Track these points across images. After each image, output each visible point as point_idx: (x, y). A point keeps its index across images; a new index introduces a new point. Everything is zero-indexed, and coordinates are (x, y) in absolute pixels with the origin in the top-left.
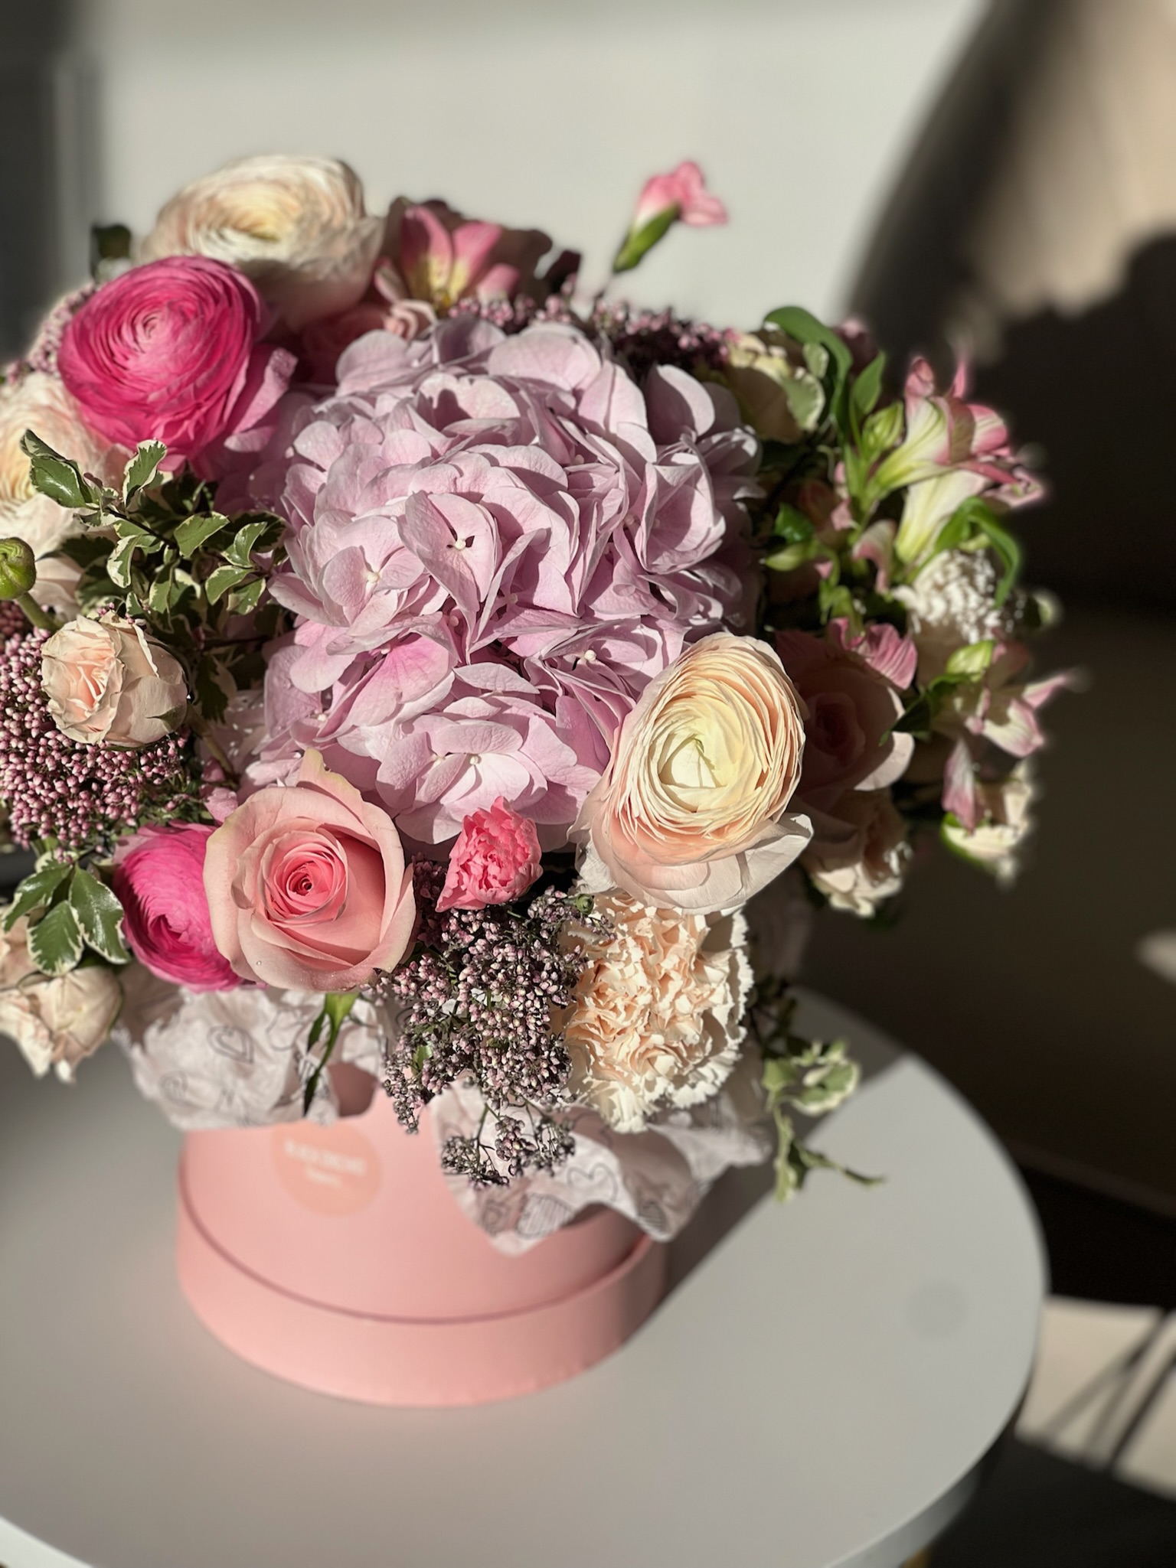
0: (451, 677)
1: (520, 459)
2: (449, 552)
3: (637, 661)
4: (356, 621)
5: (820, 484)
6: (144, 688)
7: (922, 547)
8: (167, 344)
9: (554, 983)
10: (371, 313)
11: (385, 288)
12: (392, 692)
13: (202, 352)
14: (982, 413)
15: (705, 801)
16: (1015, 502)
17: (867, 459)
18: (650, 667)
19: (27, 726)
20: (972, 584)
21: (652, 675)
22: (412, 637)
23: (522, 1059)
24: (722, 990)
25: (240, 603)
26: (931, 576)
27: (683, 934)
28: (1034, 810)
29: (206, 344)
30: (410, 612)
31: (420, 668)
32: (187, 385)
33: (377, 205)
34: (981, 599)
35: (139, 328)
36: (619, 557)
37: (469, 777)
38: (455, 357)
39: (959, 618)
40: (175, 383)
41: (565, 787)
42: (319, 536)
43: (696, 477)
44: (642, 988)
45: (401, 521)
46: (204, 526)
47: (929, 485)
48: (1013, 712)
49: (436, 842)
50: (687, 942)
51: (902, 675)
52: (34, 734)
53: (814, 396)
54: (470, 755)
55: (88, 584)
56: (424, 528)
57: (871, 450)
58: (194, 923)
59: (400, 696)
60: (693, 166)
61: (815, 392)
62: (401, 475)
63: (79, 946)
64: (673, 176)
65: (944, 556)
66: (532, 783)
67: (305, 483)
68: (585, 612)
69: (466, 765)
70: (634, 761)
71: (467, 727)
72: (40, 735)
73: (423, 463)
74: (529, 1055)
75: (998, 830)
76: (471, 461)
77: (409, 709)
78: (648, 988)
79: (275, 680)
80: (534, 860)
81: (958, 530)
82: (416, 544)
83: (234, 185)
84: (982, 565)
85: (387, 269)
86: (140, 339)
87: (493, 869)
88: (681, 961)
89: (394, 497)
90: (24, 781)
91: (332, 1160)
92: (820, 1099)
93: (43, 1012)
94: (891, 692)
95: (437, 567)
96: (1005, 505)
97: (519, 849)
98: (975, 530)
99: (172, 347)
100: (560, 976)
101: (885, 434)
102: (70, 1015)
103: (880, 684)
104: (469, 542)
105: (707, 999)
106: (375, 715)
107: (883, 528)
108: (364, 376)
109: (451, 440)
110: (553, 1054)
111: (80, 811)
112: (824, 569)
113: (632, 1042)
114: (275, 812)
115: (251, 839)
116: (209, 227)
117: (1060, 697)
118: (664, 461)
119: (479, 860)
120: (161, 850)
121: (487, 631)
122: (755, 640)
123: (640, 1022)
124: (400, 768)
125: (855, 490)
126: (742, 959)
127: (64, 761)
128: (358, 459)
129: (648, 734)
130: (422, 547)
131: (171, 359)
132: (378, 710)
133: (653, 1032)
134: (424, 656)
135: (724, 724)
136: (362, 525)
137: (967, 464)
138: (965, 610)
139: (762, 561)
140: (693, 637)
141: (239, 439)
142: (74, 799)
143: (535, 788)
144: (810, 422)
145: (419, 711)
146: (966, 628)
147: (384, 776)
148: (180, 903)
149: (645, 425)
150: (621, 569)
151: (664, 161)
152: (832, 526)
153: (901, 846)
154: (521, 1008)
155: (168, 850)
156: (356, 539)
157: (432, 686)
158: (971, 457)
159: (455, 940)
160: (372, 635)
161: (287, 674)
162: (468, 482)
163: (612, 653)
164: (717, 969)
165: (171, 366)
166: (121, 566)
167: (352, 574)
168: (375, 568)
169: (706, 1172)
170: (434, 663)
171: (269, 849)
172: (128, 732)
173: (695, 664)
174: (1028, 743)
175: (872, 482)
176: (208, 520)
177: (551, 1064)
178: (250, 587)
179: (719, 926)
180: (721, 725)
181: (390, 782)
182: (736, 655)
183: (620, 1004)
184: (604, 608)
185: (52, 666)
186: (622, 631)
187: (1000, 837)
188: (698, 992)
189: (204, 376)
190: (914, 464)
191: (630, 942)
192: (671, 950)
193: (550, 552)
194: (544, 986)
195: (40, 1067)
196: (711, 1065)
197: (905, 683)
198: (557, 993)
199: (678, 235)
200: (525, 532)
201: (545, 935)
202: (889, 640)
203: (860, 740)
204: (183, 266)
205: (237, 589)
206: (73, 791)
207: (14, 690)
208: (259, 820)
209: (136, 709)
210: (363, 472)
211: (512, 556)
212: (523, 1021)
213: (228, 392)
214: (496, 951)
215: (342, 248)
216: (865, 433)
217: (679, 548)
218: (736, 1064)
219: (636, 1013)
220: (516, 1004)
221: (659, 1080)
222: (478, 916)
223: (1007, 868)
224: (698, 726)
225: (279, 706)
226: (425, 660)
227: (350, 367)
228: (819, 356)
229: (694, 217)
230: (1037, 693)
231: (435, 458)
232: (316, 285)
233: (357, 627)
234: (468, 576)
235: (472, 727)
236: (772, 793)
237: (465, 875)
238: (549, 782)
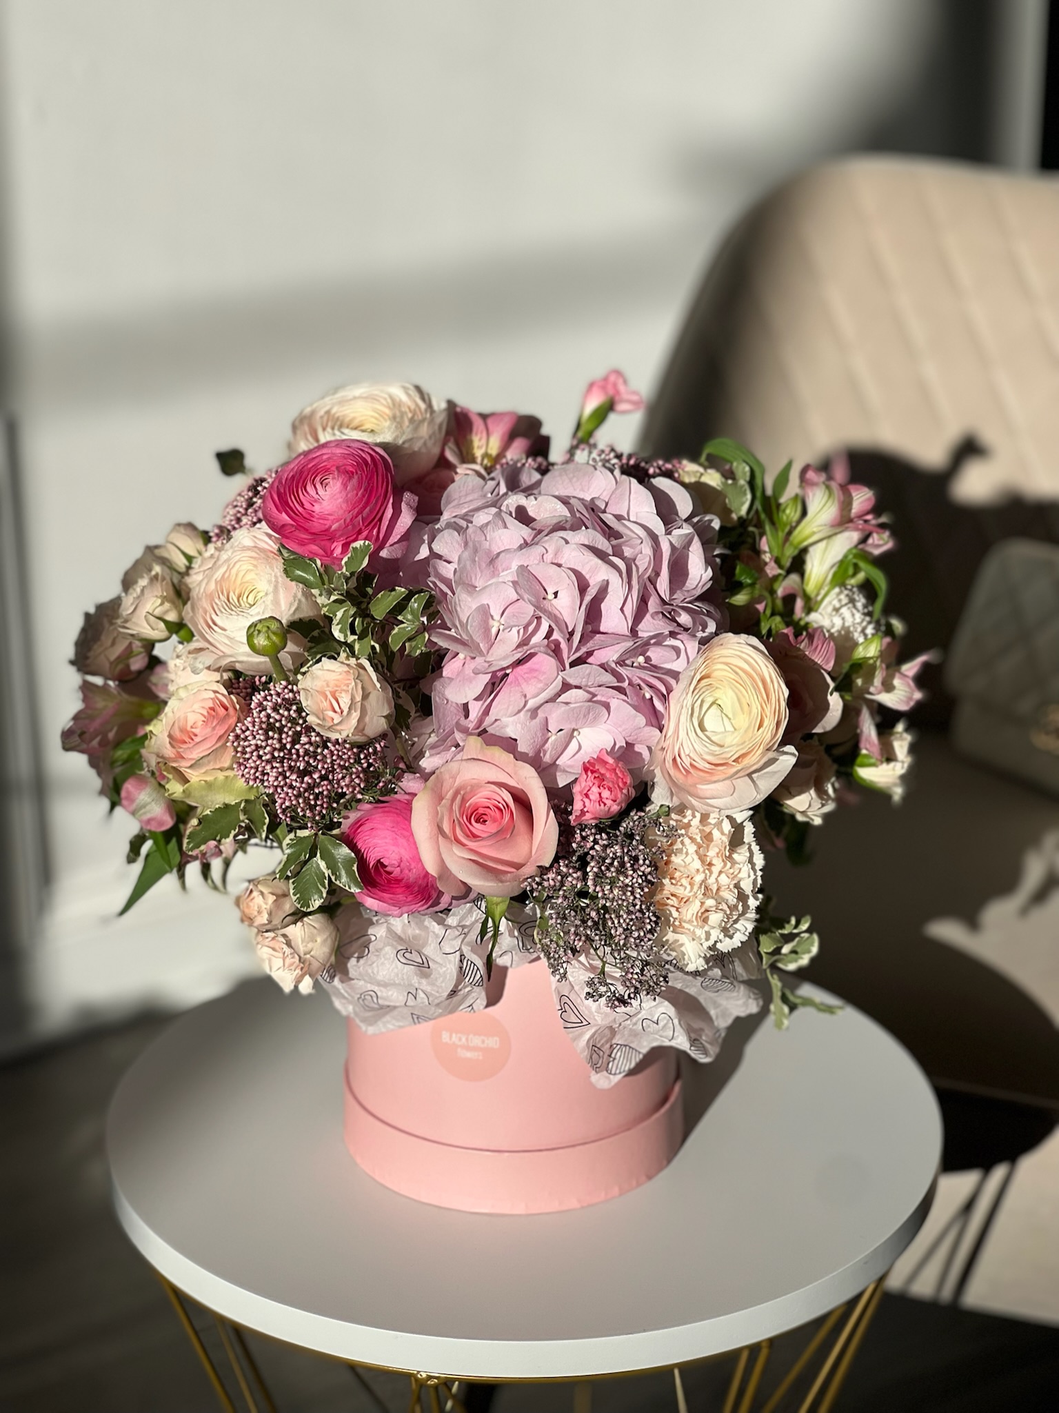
0: (559, 681)
1: (582, 538)
2: (545, 602)
3: (668, 662)
4: (491, 652)
5: (750, 552)
6: (373, 698)
7: (821, 588)
8: (341, 492)
9: (648, 866)
10: (444, 473)
11: (450, 456)
12: (519, 695)
13: (364, 496)
14: (857, 490)
15: (730, 740)
16: (877, 552)
17: (783, 531)
18: (678, 665)
19: (284, 741)
20: (855, 607)
21: (680, 670)
22: (532, 656)
23: (634, 917)
24: (746, 868)
25: (414, 649)
26: (830, 603)
27: (716, 833)
28: (913, 749)
29: (366, 490)
30: (524, 643)
31: (535, 677)
32: (356, 517)
33: (439, 405)
34: (862, 617)
35: (318, 486)
36: (651, 595)
37: (573, 745)
38: (516, 488)
39: (852, 629)
40: (349, 517)
41: (634, 744)
42: (459, 600)
43: (689, 543)
44: (698, 870)
45: (515, 583)
46: (391, 597)
47: (822, 545)
48: (897, 682)
49: (560, 786)
50: (721, 837)
51: (827, 662)
52: (288, 746)
53: (745, 494)
54: (574, 730)
55: (311, 648)
56: (530, 587)
57: (785, 525)
58: (404, 859)
59: (525, 696)
60: (618, 373)
61: (745, 490)
62: (507, 556)
63: (325, 888)
64: (606, 379)
65: (837, 590)
66: (615, 744)
67: (440, 572)
68: (634, 632)
69: (572, 737)
70: (683, 719)
71: (575, 708)
72: (292, 747)
73: (521, 548)
74: (638, 914)
75: (892, 764)
76: (552, 543)
77: (532, 703)
78: (701, 870)
79: (437, 699)
80: (630, 786)
81: (846, 570)
82: (526, 596)
83: (342, 402)
84: (858, 595)
85: (451, 444)
86: (319, 493)
87: (606, 794)
88: (720, 850)
89: (503, 571)
90: (285, 778)
91: (476, 1041)
92: (796, 961)
93: (293, 944)
94: (823, 671)
95: (541, 609)
96: (870, 554)
97: (620, 780)
98: (857, 569)
99: (344, 494)
100: (650, 862)
101: (792, 514)
102: (310, 945)
103: (816, 668)
104: (556, 594)
105: (736, 875)
106: (510, 711)
107: (794, 577)
108: (459, 505)
109: (535, 532)
110: (651, 914)
111: (325, 793)
112: (760, 607)
113: (695, 907)
114: (454, 778)
115: (441, 798)
116: (333, 428)
117: (926, 667)
118: (668, 533)
119: (595, 789)
120: (377, 815)
121: (578, 649)
122: (746, 636)
123: (699, 892)
124: (532, 741)
125: (776, 553)
126: (755, 848)
127: (311, 761)
128: (476, 551)
129: (689, 700)
130: (530, 598)
131: (344, 502)
132: (511, 708)
133: (708, 898)
134: (536, 670)
135: (737, 691)
136: (487, 590)
137: (850, 525)
138: (854, 624)
139: (727, 601)
140: (704, 642)
141: (388, 550)
142: (319, 785)
143: (617, 747)
144: (744, 510)
145: (542, 702)
146: (856, 635)
147: (522, 747)
148: (393, 848)
149: (655, 512)
150: (653, 604)
151: (598, 372)
152: (767, 575)
153: (833, 779)
154: (630, 884)
155: (381, 815)
156: (484, 600)
157: (548, 686)
158: (851, 521)
159: (581, 847)
160: (504, 658)
161: (443, 695)
162: (552, 556)
163: (652, 658)
164: (741, 856)
165: (344, 506)
166: (341, 628)
167: (485, 621)
168: (497, 617)
169: (723, 1023)
170: (544, 673)
171: (459, 798)
172: (364, 729)
173: (711, 654)
174: (910, 699)
175: (787, 545)
176: (393, 593)
177: (651, 920)
178: (418, 638)
179: (738, 829)
180: (734, 691)
181: (526, 751)
182: (736, 647)
183: (684, 882)
184: (645, 629)
185: (306, 695)
186: (658, 640)
187: (894, 769)
188: (731, 871)
189: (367, 509)
190: (815, 530)
191: (687, 841)
192: (711, 846)
193: (608, 596)
194: (642, 869)
195: (287, 987)
196: (741, 922)
197: (830, 667)
198: (650, 873)
199: (612, 418)
200: (591, 584)
201: (638, 838)
202: (819, 639)
203: (810, 704)
204: (337, 446)
205: (409, 639)
206: (318, 781)
207: (271, 720)
208: (444, 784)
209: (369, 713)
210: (479, 559)
211: (588, 599)
212: (632, 893)
213: (380, 520)
214: (608, 851)
215: (424, 431)
216: (780, 514)
217: (684, 589)
218: (756, 921)
219: (696, 888)
220: (627, 881)
221: (712, 932)
222: (593, 831)
223: (898, 792)
224: (718, 694)
225: (441, 715)
226: (537, 673)
227: (448, 502)
228: (744, 468)
229: (621, 407)
230: (911, 668)
231: (526, 545)
232: (414, 454)
233: (492, 654)
234: (559, 615)
235: (578, 707)
236: (771, 730)
237: (586, 800)
238: (627, 743)
